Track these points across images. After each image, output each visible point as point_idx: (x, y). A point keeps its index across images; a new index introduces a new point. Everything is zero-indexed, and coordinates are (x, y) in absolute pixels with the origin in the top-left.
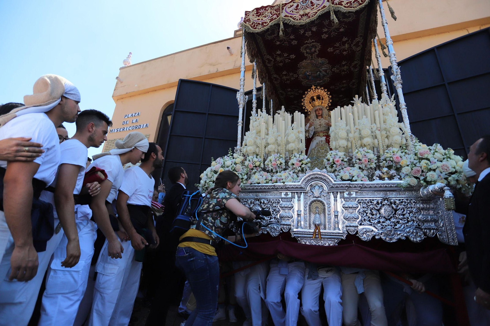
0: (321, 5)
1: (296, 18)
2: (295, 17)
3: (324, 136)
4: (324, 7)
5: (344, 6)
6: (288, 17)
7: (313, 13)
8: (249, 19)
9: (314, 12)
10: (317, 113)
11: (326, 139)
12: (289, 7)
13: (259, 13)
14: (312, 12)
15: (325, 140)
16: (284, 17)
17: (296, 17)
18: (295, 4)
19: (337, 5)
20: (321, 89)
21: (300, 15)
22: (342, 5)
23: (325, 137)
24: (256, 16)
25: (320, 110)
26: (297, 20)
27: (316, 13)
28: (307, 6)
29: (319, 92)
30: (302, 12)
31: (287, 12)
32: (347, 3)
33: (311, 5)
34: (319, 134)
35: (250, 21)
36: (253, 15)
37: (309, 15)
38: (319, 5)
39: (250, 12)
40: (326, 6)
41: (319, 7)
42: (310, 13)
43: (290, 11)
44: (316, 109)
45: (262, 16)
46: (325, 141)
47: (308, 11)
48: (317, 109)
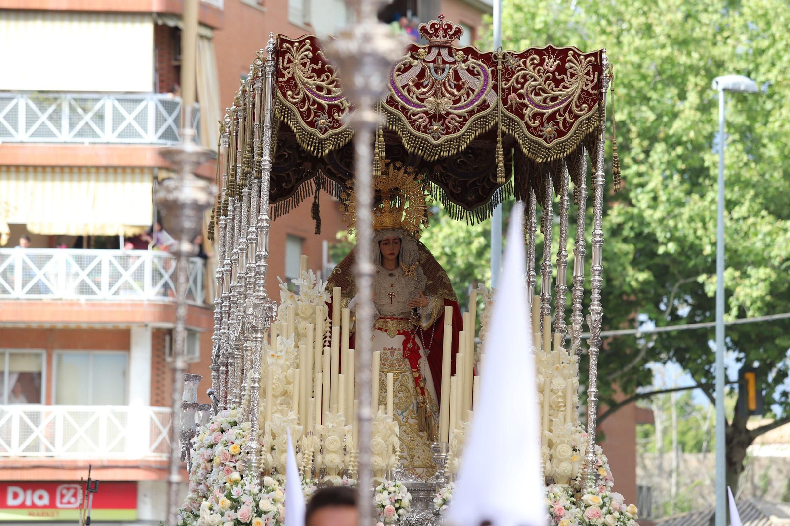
0: (479, 95)
1: (415, 121)
2: (414, 115)
3: (399, 334)
4: (484, 106)
5: (526, 123)
6: (397, 107)
7: (458, 119)
8: (293, 78)
9: (460, 117)
10: (387, 251)
11: (405, 343)
12: (399, 70)
13: (320, 64)
14: (456, 111)
15: (402, 347)
16: (387, 102)
17: (417, 117)
18: (416, 62)
19: (512, 112)
20: (406, 172)
21: (426, 113)
22: (522, 117)
23: (403, 338)
24: (313, 70)
25: (396, 243)
26: (418, 130)
27: (465, 120)
28: (444, 84)
29: (399, 178)
30: (430, 103)
31: (395, 88)
32: (535, 116)
33: (455, 85)
34: (385, 323)
35: (296, 85)
36: (304, 65)
37: (447, 121)
38: (473, 91)
39: (292, 44)
40: (488, 106)
41: (472, 102)
42: (451, 116)
43: (403, 87)
44: (385, 237)
45: (328, 77)
46: (402, 352)
47: (446, 104)
48: (388, 240)
